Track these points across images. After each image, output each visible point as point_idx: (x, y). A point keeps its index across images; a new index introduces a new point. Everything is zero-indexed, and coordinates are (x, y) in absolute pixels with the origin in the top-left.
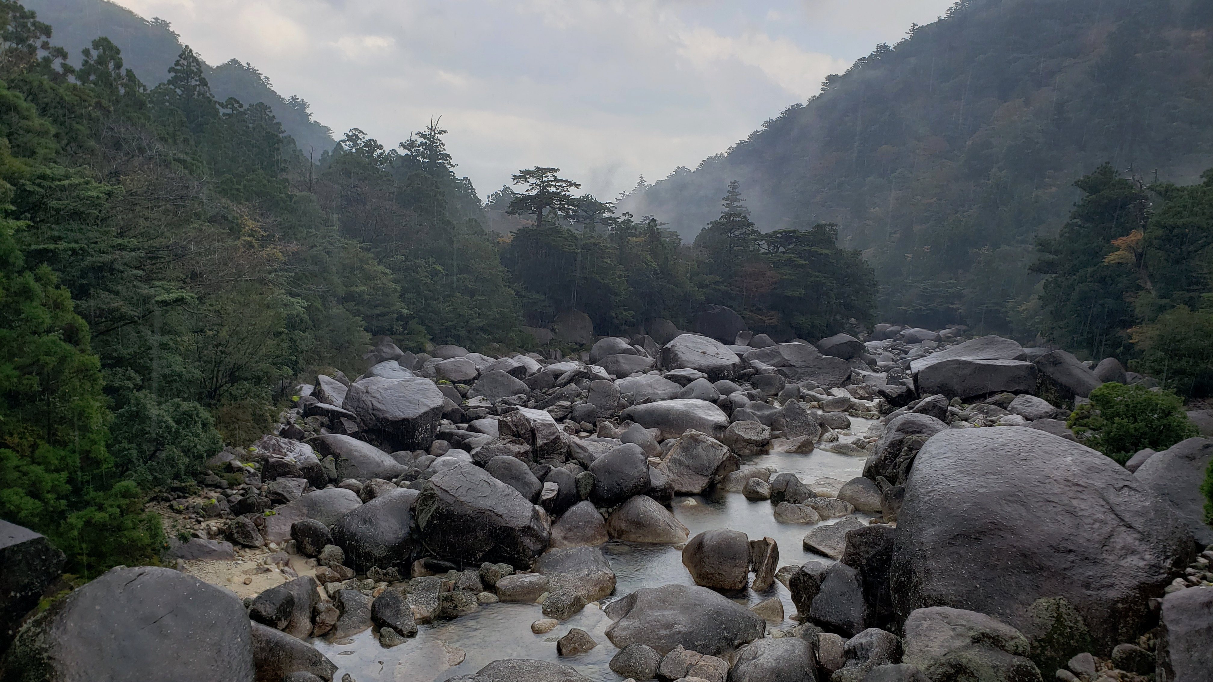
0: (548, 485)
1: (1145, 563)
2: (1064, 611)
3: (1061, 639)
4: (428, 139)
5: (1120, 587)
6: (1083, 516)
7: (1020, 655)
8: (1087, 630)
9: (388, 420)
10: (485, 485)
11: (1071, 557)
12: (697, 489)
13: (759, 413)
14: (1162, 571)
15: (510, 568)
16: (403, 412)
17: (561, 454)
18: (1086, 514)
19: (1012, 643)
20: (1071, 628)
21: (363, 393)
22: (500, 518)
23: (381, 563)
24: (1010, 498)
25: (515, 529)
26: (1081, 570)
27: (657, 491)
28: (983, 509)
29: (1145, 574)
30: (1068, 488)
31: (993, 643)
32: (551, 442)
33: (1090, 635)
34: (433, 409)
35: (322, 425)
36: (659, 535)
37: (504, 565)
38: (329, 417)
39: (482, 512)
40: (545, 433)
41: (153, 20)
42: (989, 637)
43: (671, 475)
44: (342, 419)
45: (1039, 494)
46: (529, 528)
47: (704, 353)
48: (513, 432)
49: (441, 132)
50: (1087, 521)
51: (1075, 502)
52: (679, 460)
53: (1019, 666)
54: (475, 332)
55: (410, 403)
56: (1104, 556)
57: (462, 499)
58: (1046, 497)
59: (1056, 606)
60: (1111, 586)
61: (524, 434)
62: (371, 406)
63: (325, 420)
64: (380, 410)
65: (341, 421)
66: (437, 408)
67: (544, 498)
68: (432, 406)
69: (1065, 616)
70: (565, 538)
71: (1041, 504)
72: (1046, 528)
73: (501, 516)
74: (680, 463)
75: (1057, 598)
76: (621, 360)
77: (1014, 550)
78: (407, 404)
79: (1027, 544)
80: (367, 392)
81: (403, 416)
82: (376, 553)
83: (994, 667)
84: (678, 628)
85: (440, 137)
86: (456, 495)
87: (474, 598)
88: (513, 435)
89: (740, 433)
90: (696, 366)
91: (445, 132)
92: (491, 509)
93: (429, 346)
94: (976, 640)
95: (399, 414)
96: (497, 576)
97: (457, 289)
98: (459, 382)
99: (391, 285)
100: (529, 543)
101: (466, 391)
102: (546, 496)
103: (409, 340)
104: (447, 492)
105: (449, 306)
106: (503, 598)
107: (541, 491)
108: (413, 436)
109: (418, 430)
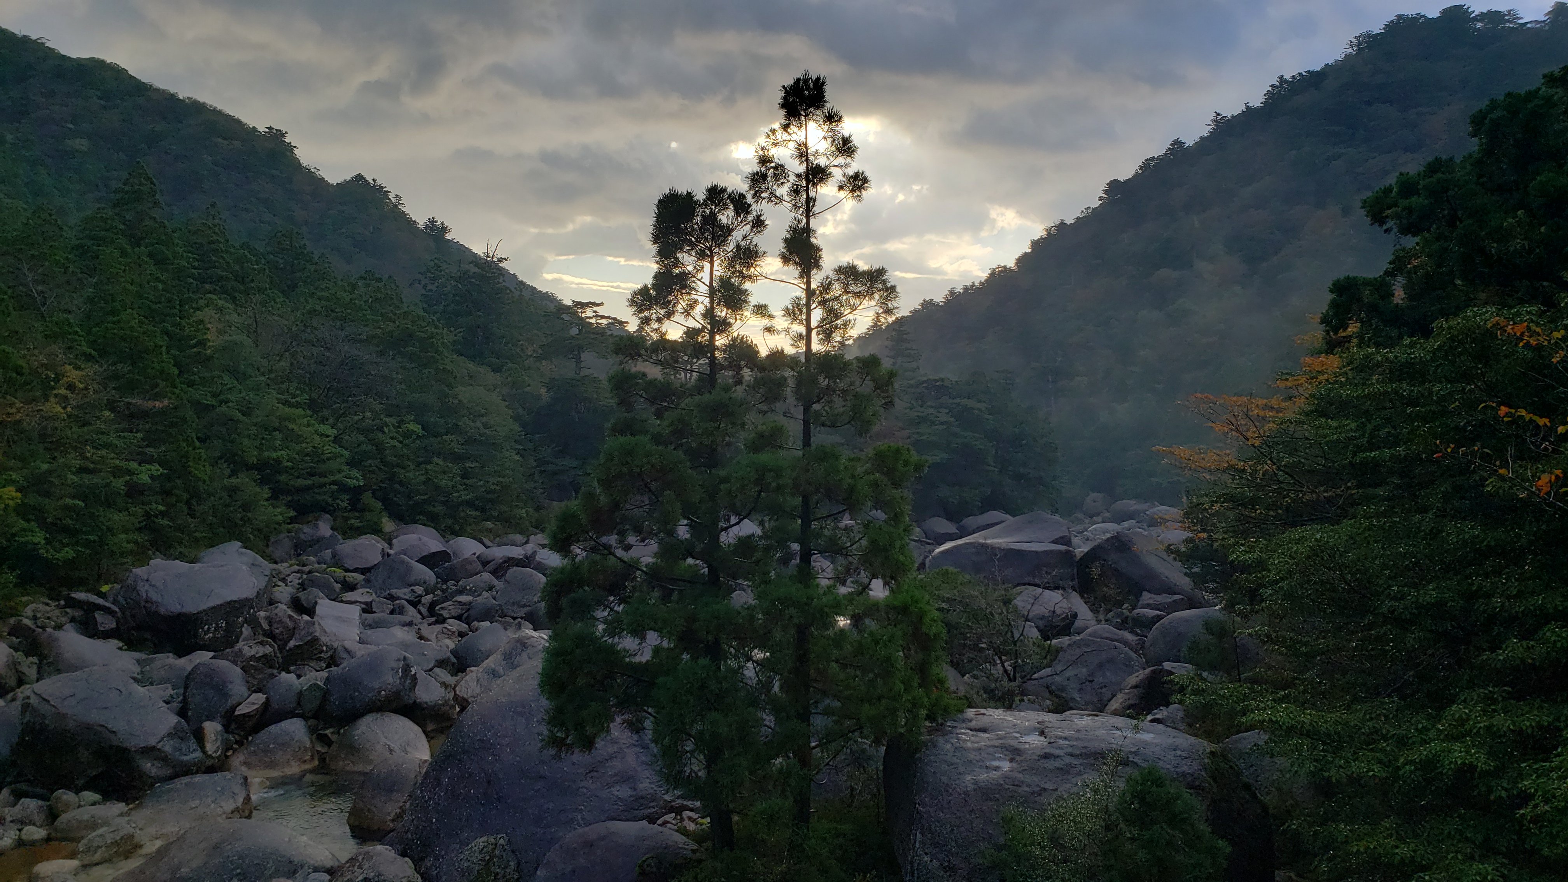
0: (254, 697)
2: (498, 853)
4: (483, 269)
9: (160, 614)
10: (114, 693)
11: (539, 785)
15: (97, 797)
16: (182, 605)
17: (319, 659)
20: (497, 874)
21: (142, 580)
22: (113, 736)
25: (130, 751)
26: (541, 802)
27: (424, 709)
29: (623, 808)
32: (306, 644)
34: (230, 603)
35: (72, 620)
37: (87, 794)
38: (85, 611)
39: (89, 727)
40: (304, 633)
41: (267, 130)
44: (97, 613)
46: (153, 748)
54: (461, 509)
55: (198, 593)
57: (65, 710)
59: (493, 846)
61: (280, 633)
62: (144, 597)
63: (78, 613)
64: (154, 603)
65: (94, 617)
66: (235, 601)
67: (237, 713)
68: (229, 599)
69: (496, 860)
70: (247, 763)
73: (114, 732)
75: (499, 836)
77: (484, 775)
78: (193, 595)
79: (498, 767)
80: (147, 580)
81: (180, 610)
86: (58, 706)
88: (265, 635)
91: (506, 260)
92: (103, 723)
93: (388, 525)
95: (176, 608)
96: (67, 806)
97: (439, 454)
98: (355, 570)
99: (330, 449)
100: (149, 767)
101: (356, 582)
102: (242, 710)
103: (358, 518)
104: (48, 701)
105: (422, 475)
106: (53, 835)
107: (240, 704)
108: (196, 636)
109: (203, 628)
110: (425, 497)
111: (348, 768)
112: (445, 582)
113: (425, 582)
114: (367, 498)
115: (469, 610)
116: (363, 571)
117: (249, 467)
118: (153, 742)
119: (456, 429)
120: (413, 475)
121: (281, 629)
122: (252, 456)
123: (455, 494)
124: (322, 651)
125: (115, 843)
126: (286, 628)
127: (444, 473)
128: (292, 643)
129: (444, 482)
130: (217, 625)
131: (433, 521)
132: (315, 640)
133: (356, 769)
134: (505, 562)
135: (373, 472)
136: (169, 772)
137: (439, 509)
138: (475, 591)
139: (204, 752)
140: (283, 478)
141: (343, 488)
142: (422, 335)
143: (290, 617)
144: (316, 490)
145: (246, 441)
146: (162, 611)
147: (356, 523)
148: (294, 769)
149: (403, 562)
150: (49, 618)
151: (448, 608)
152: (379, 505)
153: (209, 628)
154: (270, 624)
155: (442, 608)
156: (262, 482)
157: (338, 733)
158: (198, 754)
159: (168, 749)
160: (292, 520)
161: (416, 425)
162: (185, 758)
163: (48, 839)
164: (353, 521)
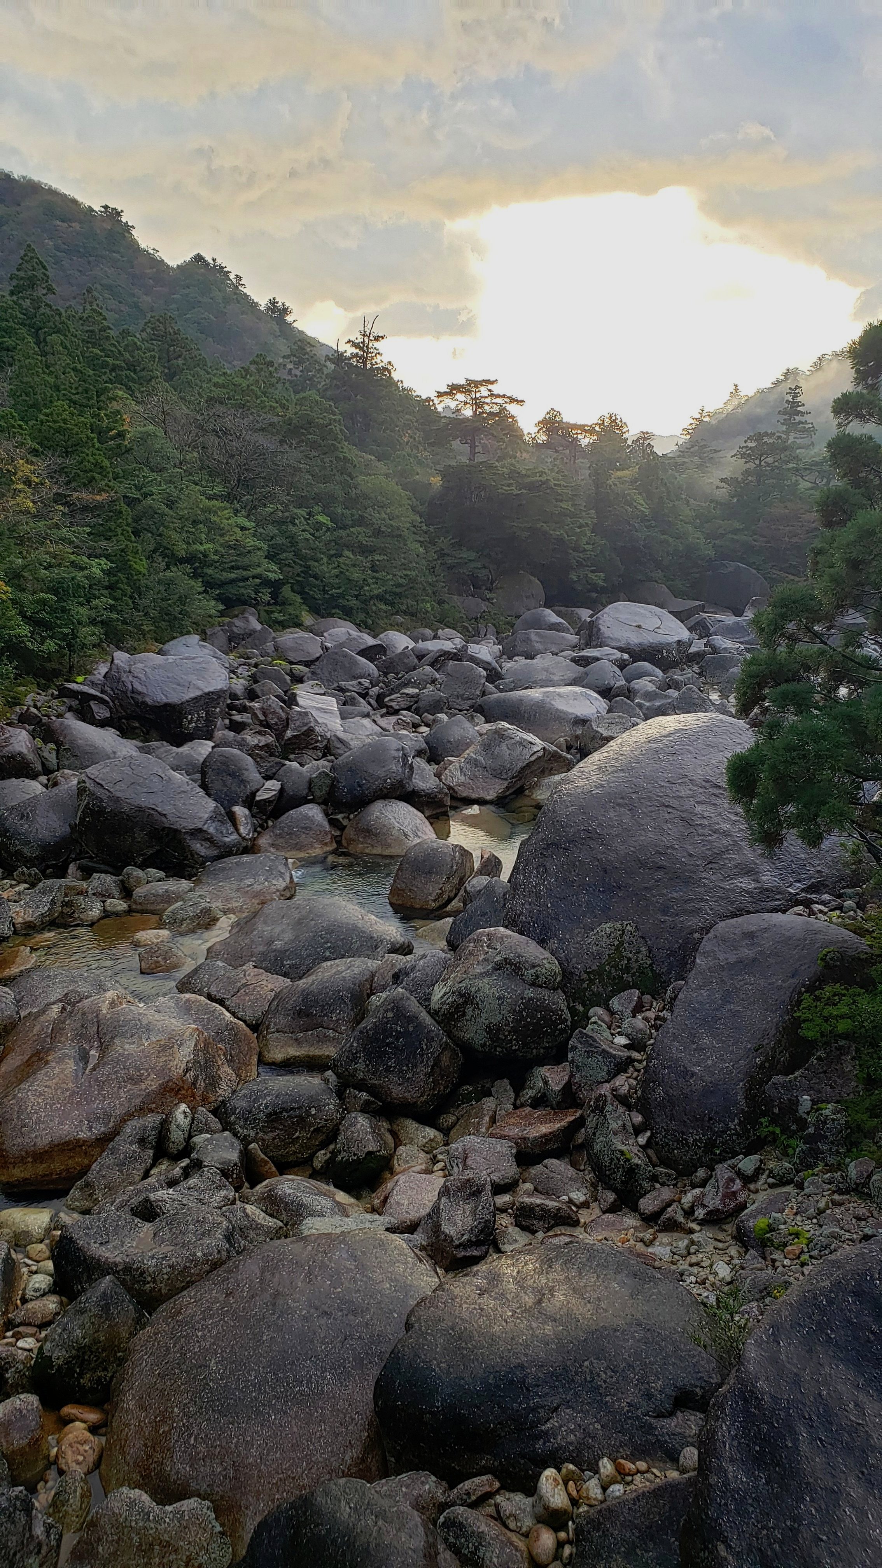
0: (269, 784)
1: (758, 885)
2: (627, 938)
3: (613, 970)
4: (361, 349)
5: (707, 914)
6: (701, 825)
7: (541, 987)
8: (649, 963)
9: (147, 704)
10: (156, 779)
11: (659, 875)
12: (491, 795)
13: (648, 704)
14: (778, 897)
15: (162, 874)
16: (166, 696)
17: (316, 748)
18: (706, 822)
19: (532, 971)
20: (629, 959)
21: (125, 672)
22: (164, 819)
23: (29, 862)
24: (621, 801)
25: (180, 831)
26: (665, 891)
27: (422, 796)
28: (584, 813)
29: (750, 899)
30: (701, 790)
31: (514, 970)
32: (303, 734)
33: (652, 970)
34: (208, 694)
35: (70, 709)
36: (389, 845)
37: (152, 871)
38: (79, 700)
39: (141, 809)
40: (298, 723)
42: (511, 964)
43: (462, 778)
44: (92, 703)
45: (658, 796)
46: (200, 830)
47: (639, 627)
48: (261, 721)
49: (377, 339)
50: (701, 831)
51: (699, 809)
52: (476, 760)
53: (531, 999)
54: (372, 602)
55: (179, 685)
56: (703, 875)
57: (118, 794)
58: (665, 800)
59: (621, 932)
60: (697, 911)
61: (276, 724)
62: (130, 688)
63: (75, 703)
64: (140, 693)
65: (90, 706)
66: (212, 693)
67: (258, 798)
68: (207, 690)
69: (626, 945)
70: (273, 845)
71: (652, 809)
72: (642, 838)
73: (165, 815)
74: (475, 763)
75: (625, 923)
76: (533, 637)
77: (597, 863)
78: (174, 686)
79: (612, 856)
80: (130, 672)
81: (165, 700)
82: (27, 852)
83: (499, 998)
84: (278, 944)
85: (376, 344)
86: (111, 790)
87: (99, 905)
88: (261, 725)
89: (599, 729)
90: (622, 644)
91: (382, 338)
92: (153, 807)
93: (308, 619)
94: (498, 967)
95: (161, 698)
96: (139, 883)
97: (348, 547)
98: (299, 663)
99: (250, 542)
100: (200, 847)
101: (302, 674)
102: (261, 796)
103: (280, 612)
104: (102, 785)
105: (335, 568)
106: (134, 907)
107: (258, 790)
108: (181, 725)
109: (186, 718)
110: (340, 591)
111: (367, 851)
112: (386, 674)
113: (369, 675)
114: (286, 591)
115: (416, 702)
116: (307, 664)
117: (182, 561)
118: (199, 825)
119: (361, 521)
120: (325, 568)
121: (276, 720)
122: (181, 550)
123: (366, 588)
124: (317, 741)
125: (197, 916)
126: (279, 718)
127: (354, 566)
128: (289, 733)
129: (356, 575)
130: (198, 714)
131: (348, 614)
132: (311, 730)
133: (375, 851)
134: (441, 656)
135: (289, 566)
136: (215, 852)
137: (353, 602)
138: (419, 684)
139: (240, 835)
140: (210, 571)
141: (266, 583)
142: (321, 421)
143: (282, 707)
144: (241, 584)
145: (175, 536)
146: (148, 700)
147: (280, 617)
148: (317, 851)
149: (346, 655)
150: (50, 707)
151: (395, 700)
152: (298, 599)
153: (192, 718)
154: (265, 714)
155: (391, 700)
156: (195, 576)
157: (348, 818)
158: (235, 837)
159: (212, 830)
160: (222, 614)
161: (325, 517)
162: (227, 839)
163: (130, 911)
164: (276, 615)
